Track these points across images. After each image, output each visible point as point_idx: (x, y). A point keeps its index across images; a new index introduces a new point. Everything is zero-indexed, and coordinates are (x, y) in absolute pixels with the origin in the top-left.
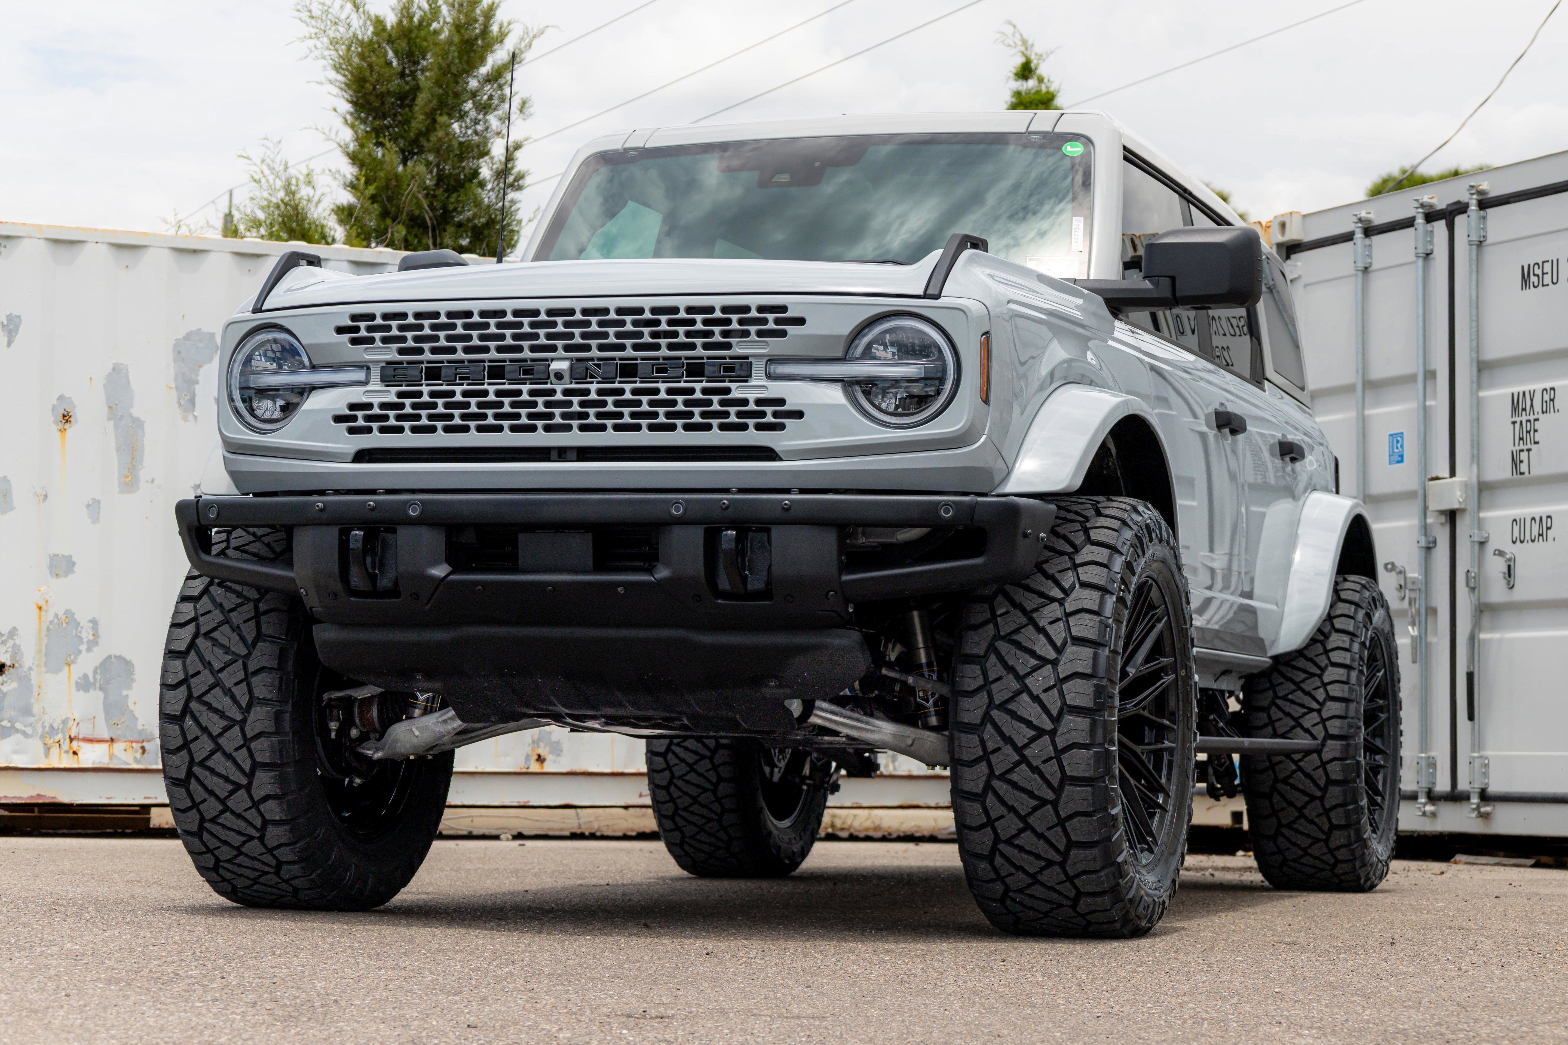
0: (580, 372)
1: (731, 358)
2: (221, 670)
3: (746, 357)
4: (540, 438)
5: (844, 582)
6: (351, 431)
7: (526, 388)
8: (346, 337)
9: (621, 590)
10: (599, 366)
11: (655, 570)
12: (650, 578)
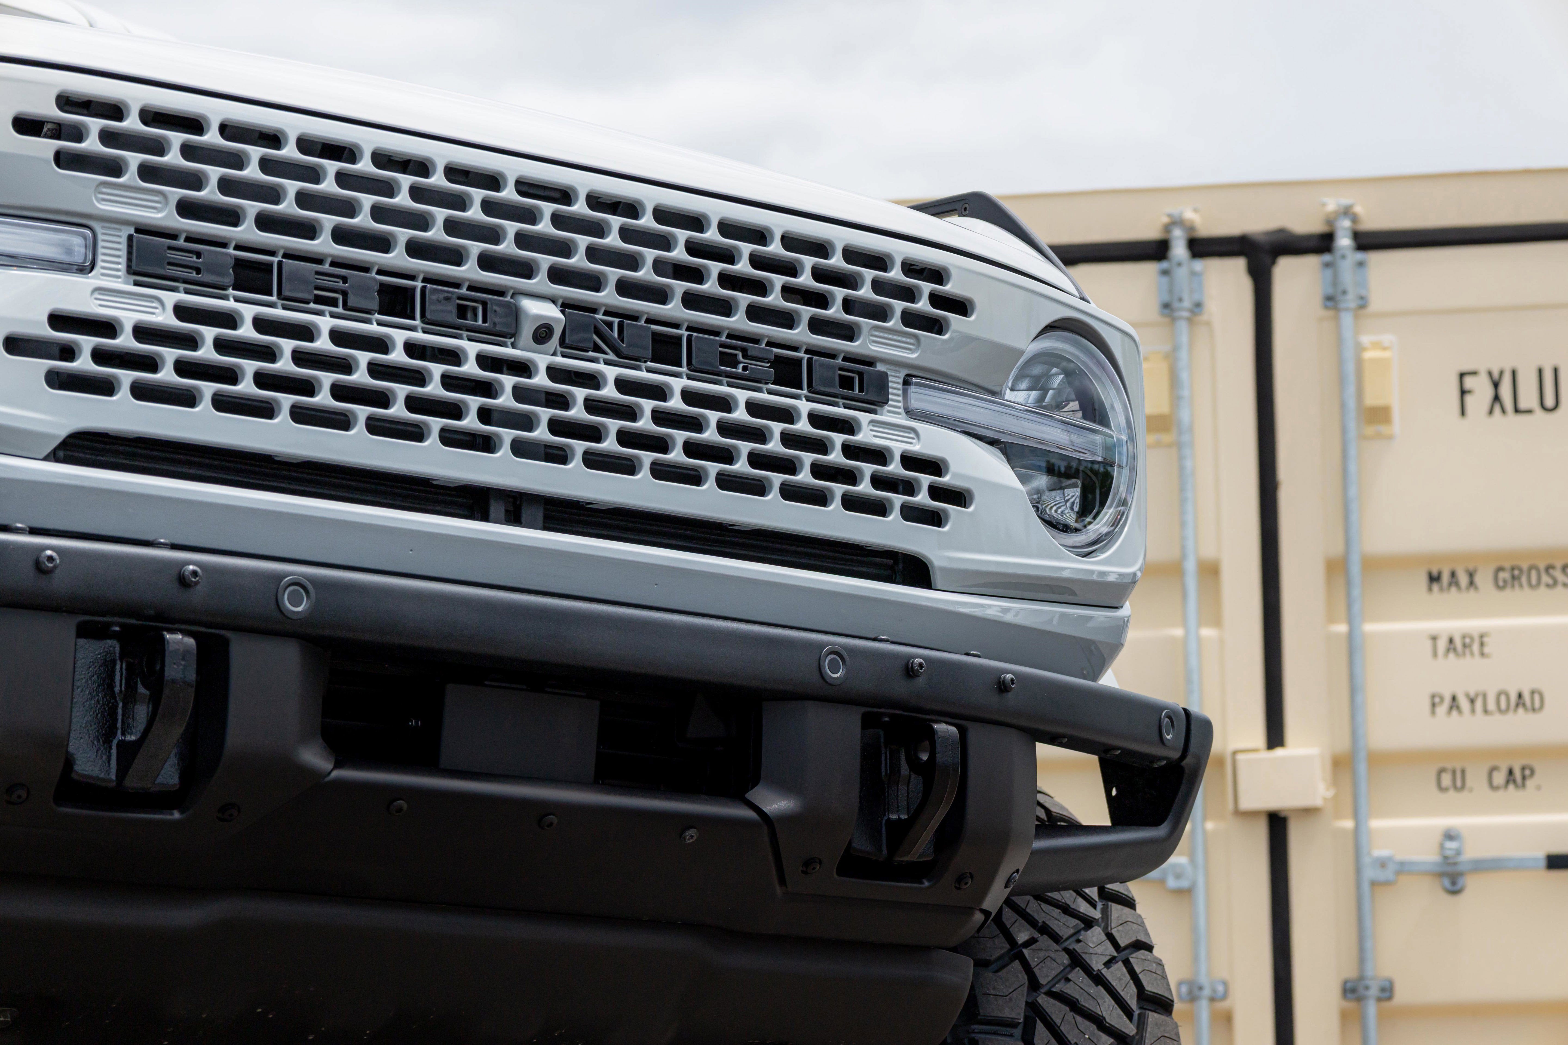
0: (581, 333)
1: (848, 357)
4: (502, 469)
5: (1035, 853)
6: (56, 380)
7: (472, 349)
8: (47, 146)
9: (691, 835)
10: (610, 325)
11: (751, 795)
12: (750, 814)
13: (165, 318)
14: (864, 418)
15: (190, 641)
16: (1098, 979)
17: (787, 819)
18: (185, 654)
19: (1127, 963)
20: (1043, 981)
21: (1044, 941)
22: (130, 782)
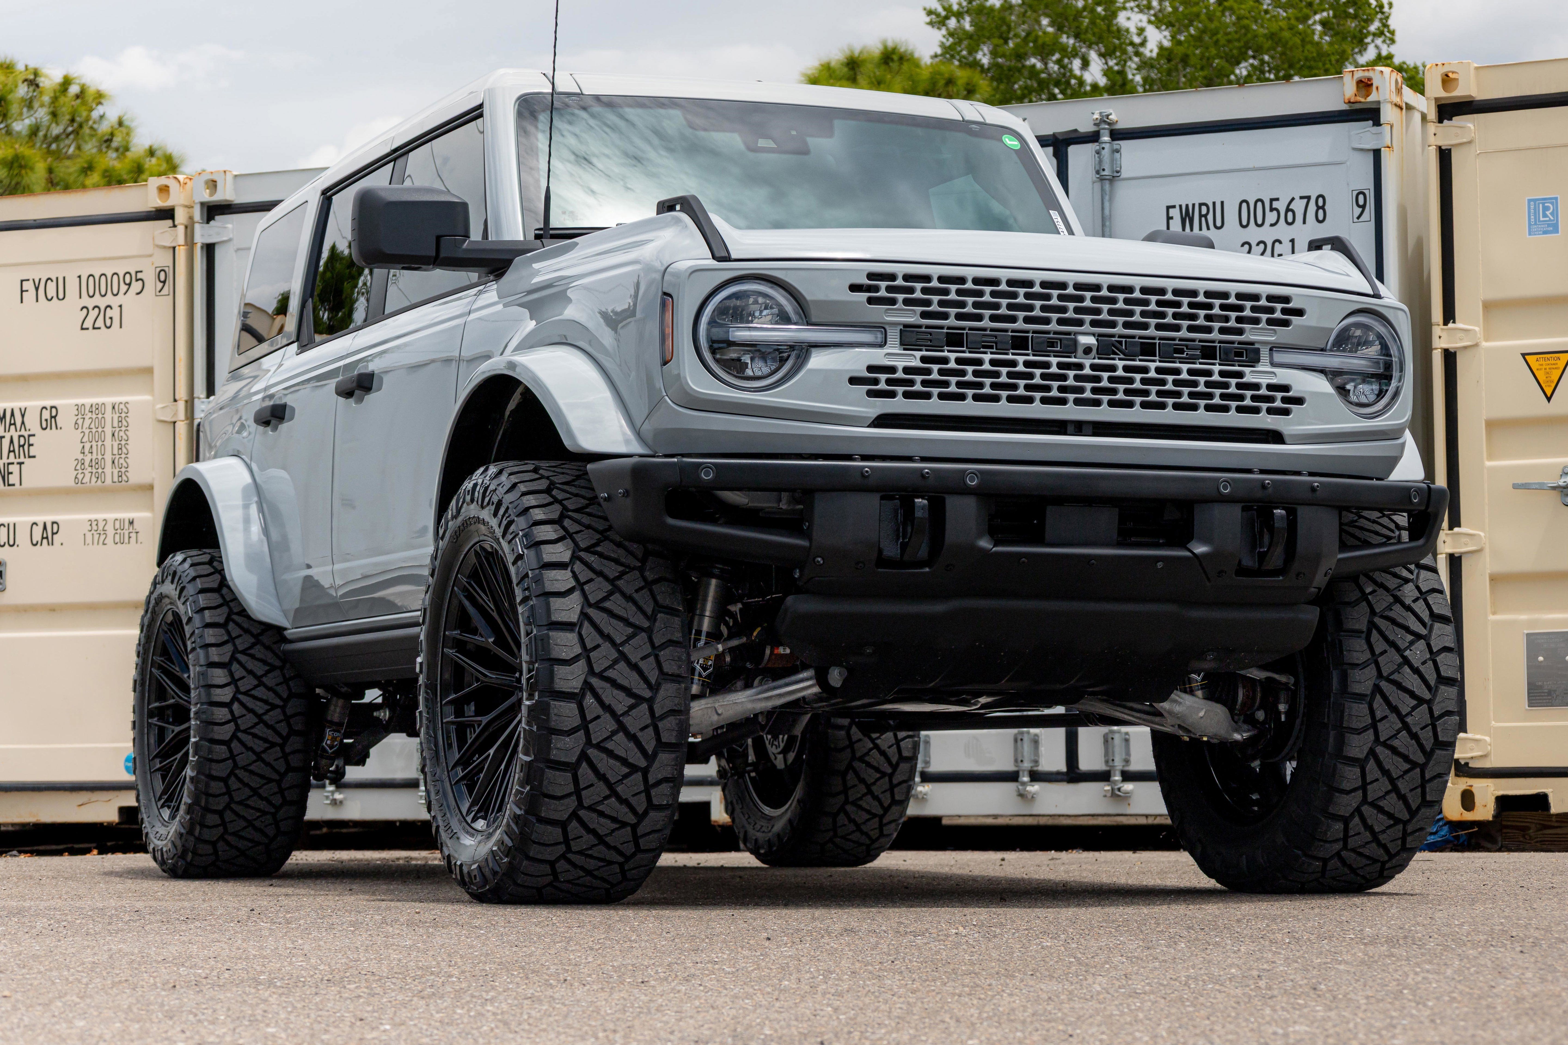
0: (1106, 348)
1: (1240, 343)
2: (623, 644)
3: (1252, 344)
4: (1070, 412)
5: (1339, 560)
6: (871, 394)
7: (1054, 360)
8: (863, 296)
9: (1160, 565)
10: (1120, 343)
11: (1190, 546)
12: (1188, 554)
13: (916, 363)
14: (1247, 370)
15: (925, 502)
16: (1409, 609)
17: (1205, 555)
18: (923, 508)
19: (1426, 601)
20: (1378, 611)
21: (1381, 591)
22: (906, 558)
